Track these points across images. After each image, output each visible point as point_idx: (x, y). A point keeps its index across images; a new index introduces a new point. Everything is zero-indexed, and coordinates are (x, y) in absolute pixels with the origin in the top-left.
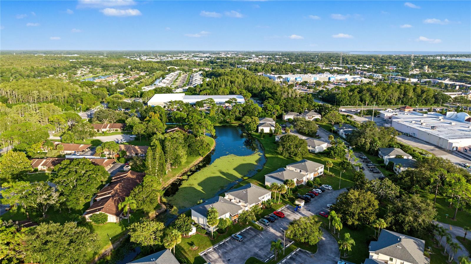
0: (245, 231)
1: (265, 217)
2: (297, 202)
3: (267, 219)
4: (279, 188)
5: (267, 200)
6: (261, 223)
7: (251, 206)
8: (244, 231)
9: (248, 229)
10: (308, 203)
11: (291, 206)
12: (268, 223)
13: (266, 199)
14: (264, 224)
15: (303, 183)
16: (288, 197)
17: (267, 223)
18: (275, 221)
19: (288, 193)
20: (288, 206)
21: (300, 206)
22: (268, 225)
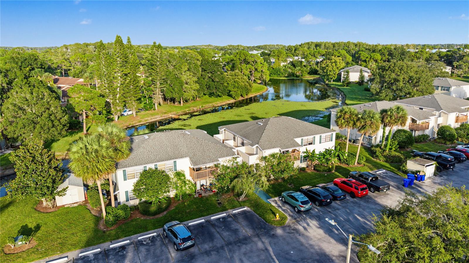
0: (223, 218)
1: (305, 187)
2: (411, 165)
3: (306, 193)
4: (358, 119)
5: (323, 151)
6: (286, 202)
7: (267, 153)
8: (219, 219)
9: (235, 215)
10: (444, 172)
11: (390, 174)
12: (307, 207)
13: (319, 148)
14: (294, 207)
15: (427, 132)
16: (385, 154)
17: (304, 203)
18: (333, 204)
19: (386, 146)
20: (383, 173)
21: (421, 174)
22: (307, 212)
